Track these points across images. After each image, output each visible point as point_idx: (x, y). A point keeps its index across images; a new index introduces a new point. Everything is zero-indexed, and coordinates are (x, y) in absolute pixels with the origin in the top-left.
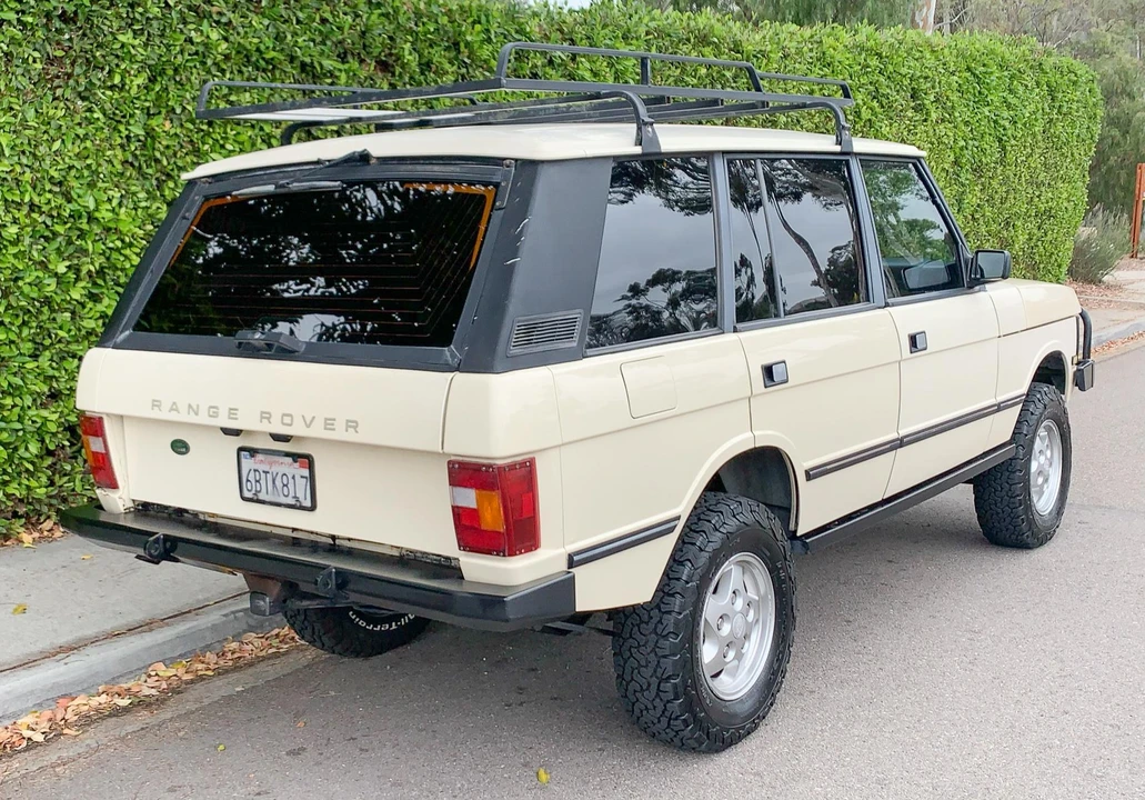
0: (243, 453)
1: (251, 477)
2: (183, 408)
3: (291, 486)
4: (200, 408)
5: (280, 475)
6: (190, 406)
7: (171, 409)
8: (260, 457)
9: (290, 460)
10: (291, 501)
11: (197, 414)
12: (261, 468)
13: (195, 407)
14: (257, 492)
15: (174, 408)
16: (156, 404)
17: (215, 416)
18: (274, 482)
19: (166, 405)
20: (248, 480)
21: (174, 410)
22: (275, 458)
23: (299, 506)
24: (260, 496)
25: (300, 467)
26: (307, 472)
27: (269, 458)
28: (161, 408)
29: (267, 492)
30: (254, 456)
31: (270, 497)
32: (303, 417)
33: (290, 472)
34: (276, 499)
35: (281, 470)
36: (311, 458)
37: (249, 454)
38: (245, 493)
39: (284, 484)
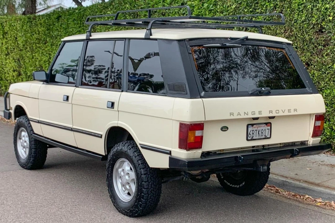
0: (249, 126)
1: (251, 133)
2: (242, 114)
3: (264, 133)
4: (248, 113)
5: (261, 130)
6: (245, 113)
7: (238, 115)
8: (255, 126)
9: (265, 125)
10: (263, 137)
11: (247, 115)
12: (254, 129)
13: (247, 113)
14: (252, 137)
15: (239, 114)
16: (232, 114)
17: (254, 114)
18: (259, 133)
19: (235, 114)
20: (250, 134)
21: (239, 115)
22: (259, 125)
23: (266, 138)
24: (254, 138)
25: (267, 126)
26: (269, 128)
27: (257, 126)
28: (234, 115)
29: (256, 136)
30: (253, 126)
31: (257, 138)
32: (282, 110)
33: (264, 129)
34: (259, 138)
35: (261, 129)
36: (271, 123)
37: (251, 126)
38: (249, 138)
39: (262, 133)
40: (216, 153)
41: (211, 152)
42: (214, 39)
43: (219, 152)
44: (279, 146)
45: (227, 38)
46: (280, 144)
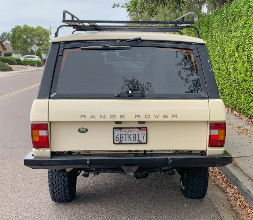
0: (115, 129)
1: (119, 137)
2: (97, 116)
3: (137, 137)
4: (106, 116)
5: (132, 135)
6: (101, 116)
7: (91, 117)
8: (123, 129)
9: (138, 129)
10: (137, 142)
11: (105, 118)
12: (123, 133)
13: (104, 116)
14: (121, 140)
16: (83, 117)
17: (115, 118)
18: (129, 137)
20: (117, 137)
21: (93, 117)
22: (130, 129)
23: (140, 143)
24: (123, 142)
25: (141, 131)
26: (145, 133)
27: (128, 130)
28: (86, 117)
29: (126, 140)
30: (121, 130)
31: (127, 142)
32: (154, 115)
33: (137, 133)
34: (130, 142)
35: (133, 133)
36: (146, 128)
37: (118, 129)
38: (116, 142)
39: (134, 137)
40: (80, 153)
41: (74, 152)
42: (98, 41)
43: (84, 153)
44: (168, 152)
45: (116, 40)
46: (169, 150)
